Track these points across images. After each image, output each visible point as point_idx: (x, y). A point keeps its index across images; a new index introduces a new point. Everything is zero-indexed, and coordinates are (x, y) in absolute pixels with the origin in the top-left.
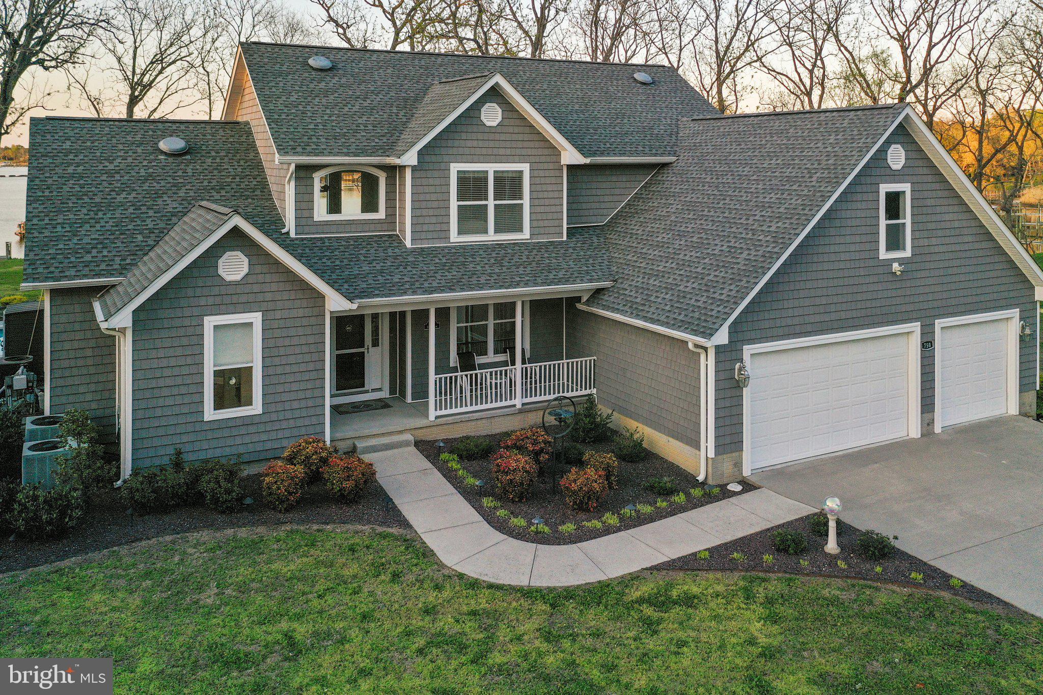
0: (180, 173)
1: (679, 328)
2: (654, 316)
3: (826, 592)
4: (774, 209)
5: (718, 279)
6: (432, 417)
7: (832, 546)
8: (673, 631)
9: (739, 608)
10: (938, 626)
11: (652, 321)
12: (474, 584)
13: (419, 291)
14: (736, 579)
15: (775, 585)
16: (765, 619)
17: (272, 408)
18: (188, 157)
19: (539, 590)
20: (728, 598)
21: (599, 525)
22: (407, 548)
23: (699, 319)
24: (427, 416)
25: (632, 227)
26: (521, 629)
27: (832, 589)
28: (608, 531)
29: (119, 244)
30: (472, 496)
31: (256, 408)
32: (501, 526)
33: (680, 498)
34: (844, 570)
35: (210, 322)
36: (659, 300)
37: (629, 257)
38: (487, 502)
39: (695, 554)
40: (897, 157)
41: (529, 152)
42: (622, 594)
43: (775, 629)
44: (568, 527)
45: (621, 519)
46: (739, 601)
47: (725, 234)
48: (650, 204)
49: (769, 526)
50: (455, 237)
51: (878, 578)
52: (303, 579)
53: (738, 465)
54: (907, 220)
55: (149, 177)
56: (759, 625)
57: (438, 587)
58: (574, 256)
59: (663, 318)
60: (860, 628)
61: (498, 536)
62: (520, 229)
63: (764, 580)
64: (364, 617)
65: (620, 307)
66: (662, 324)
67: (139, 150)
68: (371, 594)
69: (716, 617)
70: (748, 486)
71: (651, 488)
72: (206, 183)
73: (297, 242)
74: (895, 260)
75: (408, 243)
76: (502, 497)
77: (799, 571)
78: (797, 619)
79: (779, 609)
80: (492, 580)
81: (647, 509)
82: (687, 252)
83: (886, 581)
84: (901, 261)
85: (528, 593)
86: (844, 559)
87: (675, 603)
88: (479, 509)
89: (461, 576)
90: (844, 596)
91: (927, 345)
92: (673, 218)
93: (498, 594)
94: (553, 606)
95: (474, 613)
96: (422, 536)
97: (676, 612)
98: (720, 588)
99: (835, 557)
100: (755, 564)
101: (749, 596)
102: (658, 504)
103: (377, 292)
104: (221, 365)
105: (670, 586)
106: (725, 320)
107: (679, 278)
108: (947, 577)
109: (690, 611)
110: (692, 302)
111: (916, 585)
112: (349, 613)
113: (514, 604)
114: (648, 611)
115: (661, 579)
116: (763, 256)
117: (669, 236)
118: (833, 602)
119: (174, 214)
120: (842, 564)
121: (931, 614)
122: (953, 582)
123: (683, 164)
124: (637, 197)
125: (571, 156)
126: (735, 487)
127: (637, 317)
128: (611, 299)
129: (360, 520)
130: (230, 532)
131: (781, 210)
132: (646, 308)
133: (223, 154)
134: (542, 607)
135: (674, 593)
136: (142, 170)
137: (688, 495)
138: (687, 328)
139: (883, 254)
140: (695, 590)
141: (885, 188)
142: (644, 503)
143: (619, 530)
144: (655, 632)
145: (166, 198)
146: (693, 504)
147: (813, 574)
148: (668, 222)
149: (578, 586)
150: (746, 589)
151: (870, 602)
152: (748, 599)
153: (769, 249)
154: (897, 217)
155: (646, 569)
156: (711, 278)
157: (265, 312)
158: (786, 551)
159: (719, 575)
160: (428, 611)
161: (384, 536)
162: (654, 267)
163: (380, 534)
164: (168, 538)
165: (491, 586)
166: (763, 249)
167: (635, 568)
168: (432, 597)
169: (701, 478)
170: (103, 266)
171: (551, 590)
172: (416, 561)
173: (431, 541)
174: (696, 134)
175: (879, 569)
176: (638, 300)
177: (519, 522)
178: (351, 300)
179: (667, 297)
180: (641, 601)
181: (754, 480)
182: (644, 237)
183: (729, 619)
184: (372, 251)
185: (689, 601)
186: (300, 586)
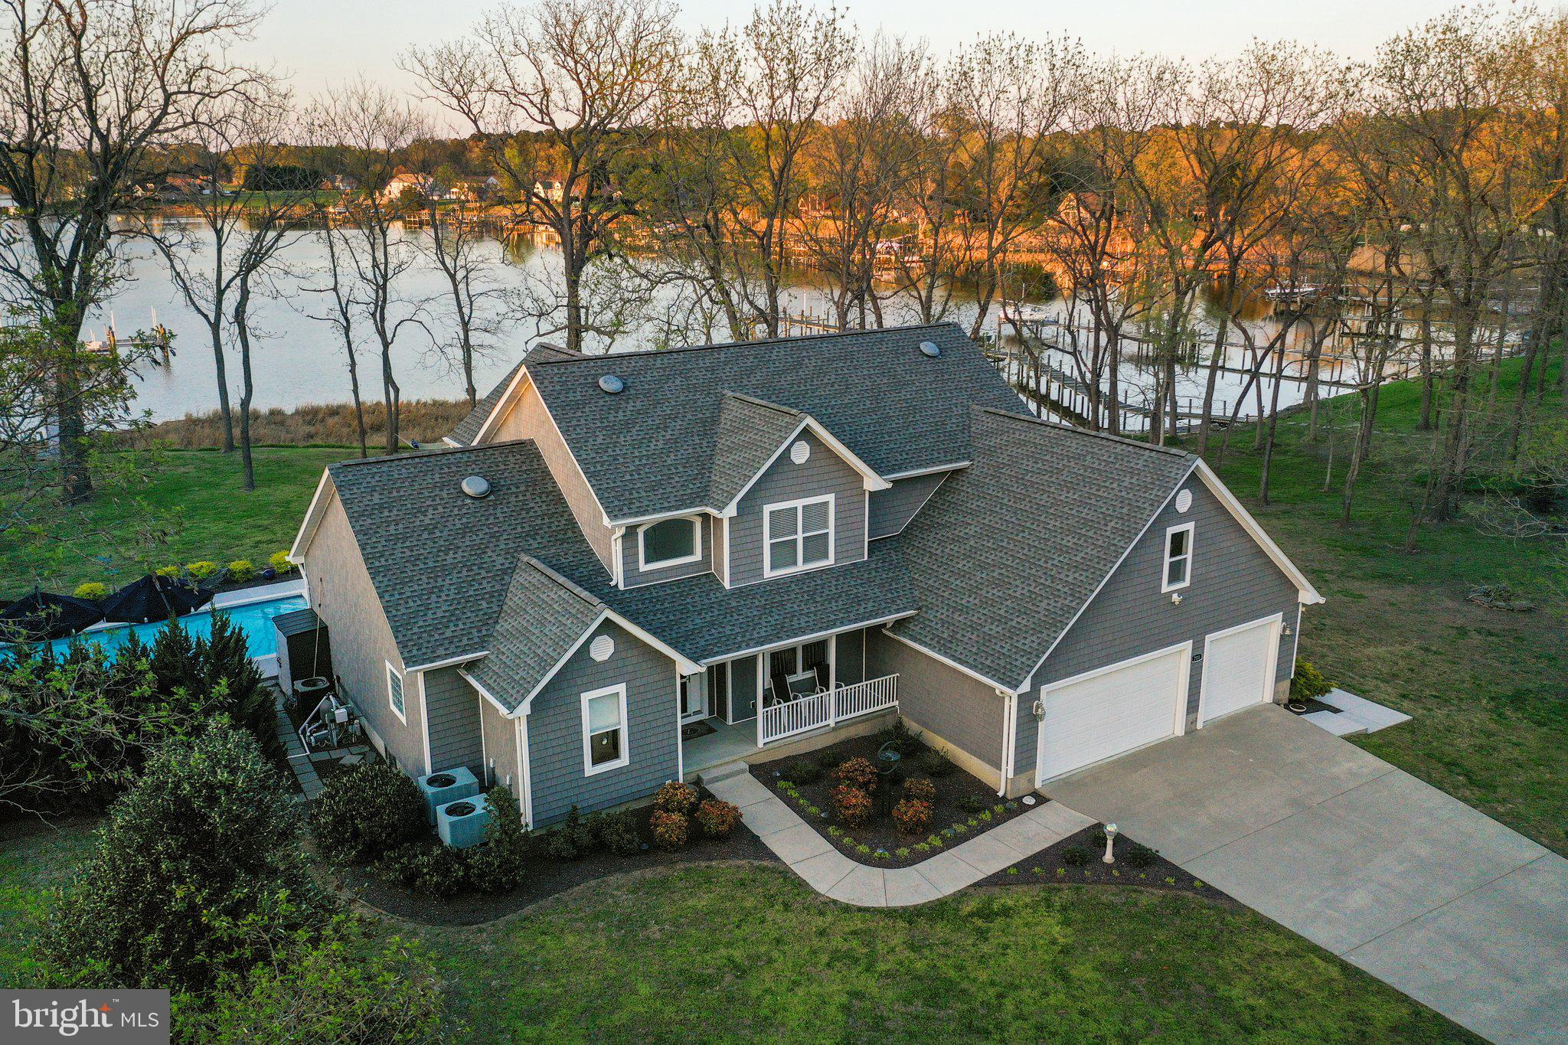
0: (492, 520)
1: (986, 674)
2: (962, 657)
3: (1104, 899)
4: (1071, 556)
5: (1020, 626)
6: (760, 744)
7: (1108, 857)
8: (998, 937)
9: (1042, 915)
10: (1182, 921)
11: (961, 662)
12: (847, 909)
13: (752, 643)
14: (1037, 891)
15: (1067, 894)
16: (1062, 923)
17: (637, 759)
18: (492, 497)
19: (895, 910)
20: (1034, 907)
21: (927, 847)
22: (785, 880)
23: (1005, 667)
24: (755, 742)
25: (930, 544)
26: (893, 943)
27: (1108, 895)
28: (934, 852)
29: (469, 614)
30: (819, 825)
31: (624, 760)
32: (850, 853)
33: (986, 816)
34: (1117, 878)
35: (585, 697)
36: (965, 639)
37: (930, 582)
38: (831, 830)
39: (1004, 870)
40: (1185, 501)
41: (834, 482)
42: (957, 910)
43: (1069, 931)
44: (903, 852)
45: (943, 839)
46: (1042, 909)
47: (1025, 574)
48: (946, 518)
49: (1060, 839)
50: (768, 574)
51: (1142, 883)
52: (718, 912)
53: (1032, 781)
54: (1189, 555)
55: (466, 529)
56: (1058, 929)
57: (822, 914)
58: (878, 581)
59: (971, 661)
60: (1128, 926)
61: (852, 864)
62: (826, 556)
63: (1059, 890)
64: (778, 941)
65: (927, 640)
66: (971, 667)
67: (444, 494)
68: (774, 922)
69: (1027, 924)
70: (1041, 799)
71: (963, 807)
72: (519, 530)
73: (627, 595)
74: (1174, 592)
75: (727, 585)
76: (845, 825)
77: (1084, 880)
78: (1084, 922)
79: (1072, 914)
80: (860, 904)
81: (961, 828)
82: (989, 589)
83: (1146, 885)
84: (1180, 592)
85: (890, 913)
86: (1117, 868)
87: (997, 914)
88: (827, 837)
89: (835, 902)
90: (1116, 900)
91: (1197, 657)
92: (972, 543)
93: (868, 916)
94: (910, 923)
95: (854, 933)
96: (792, 867)
97: (999, 922)
98: (1028, 900)
99: (1109, 866)
100: (1052, 876)
101: (1049, 905)
102: (970, 823)
103: (716, 649)
104: (598, 729)
105: (991, 901)
106: (1029, 672)
107: (983, 618)
108: (1192, 878)
109: (1008, 920)
110: (997, 648)
111: (1170, 888)
112: (766, 939)
113: (881, 923)
114: (979, 922)
115: (983, 894)
116: (1061, 609)
117: (970, 565)
118: (1111, 906)
119: (504, 572)
120: (1116, 873)
121: (1178, 912)
122: (1197, 884)
123: (978, 473)
124: (930, 505)
125: (874, 482)
126: (1029, 801)
127: (945, 654)
128: (917, 629)
129: (736, 856)
130: (637, 873)
131: (1078, 558)
132: (953, 646)
133: (522, 488)
134: (901, 924)
135: (995, 907)
136: (457, 521)
137: (992, 812)
138: (994, 676)
139: (1165, 588)
140: (1010, 903)
141: (1171, 531)
142: (958, 822)
143: (942, 850)
144: (986, 939)
145: (490, 554)
146: (997, 821)
147: (1095, 882)
148: (967, 547)
149: (924, 905)
150: (1047, 900)
151: (1136, 905)
152: (1048, 907)
153: (1067, 602)
154: (1180, 553)
155: (970, 886)
156: (1014, 623)
157: (627, 682)
158: (1074, 863)
159: (1026, 888)
160: (822, 933)
161: (764, 870)
162: (958, 600)
163: (757, 867)
164: (593, 883)
165: (860, 909)
166: (1061, 601)
167: (962, 886)
168: (820, 922)
169: (1001, 794)
170: (465, 641)
171: (905, 909)
172: (796, 891)
173: (801, 871)
174: (989, 433)
175: (1143, 876)
176: (945, 636)
177: (863, 849)
178: (696, 660)
179: (973, 637)
180: (972, 915)
181: (1044, 792)
182: (944, 560)
183: (1037, 924)
184: (697, 598)
185: (1006, 912)
186: (718, 920)
